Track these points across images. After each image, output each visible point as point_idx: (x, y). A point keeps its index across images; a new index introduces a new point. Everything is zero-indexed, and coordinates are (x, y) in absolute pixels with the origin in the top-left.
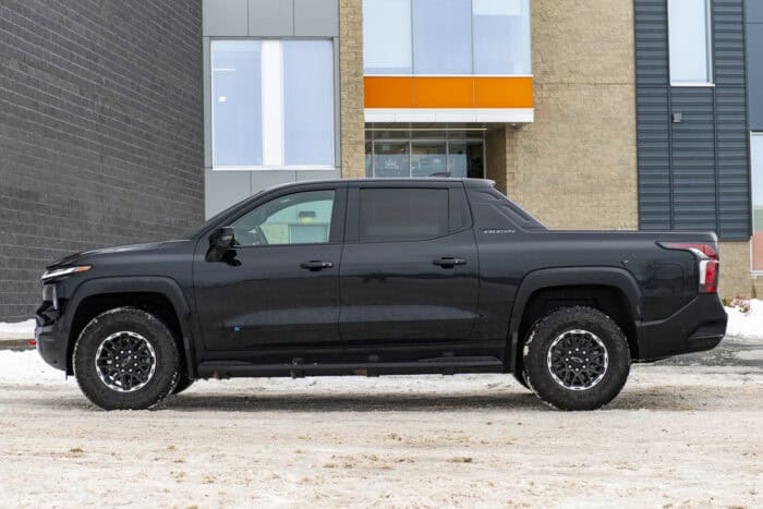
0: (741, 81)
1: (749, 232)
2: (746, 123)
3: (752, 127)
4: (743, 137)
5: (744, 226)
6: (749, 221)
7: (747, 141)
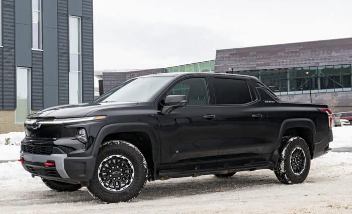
0: (13, 46)
1: (15, 107)
2: (15, 63)
3: (17, 65)
4: (13, 68)
5: (13, 105)
6: (15, 103)
7: (15, 70)
